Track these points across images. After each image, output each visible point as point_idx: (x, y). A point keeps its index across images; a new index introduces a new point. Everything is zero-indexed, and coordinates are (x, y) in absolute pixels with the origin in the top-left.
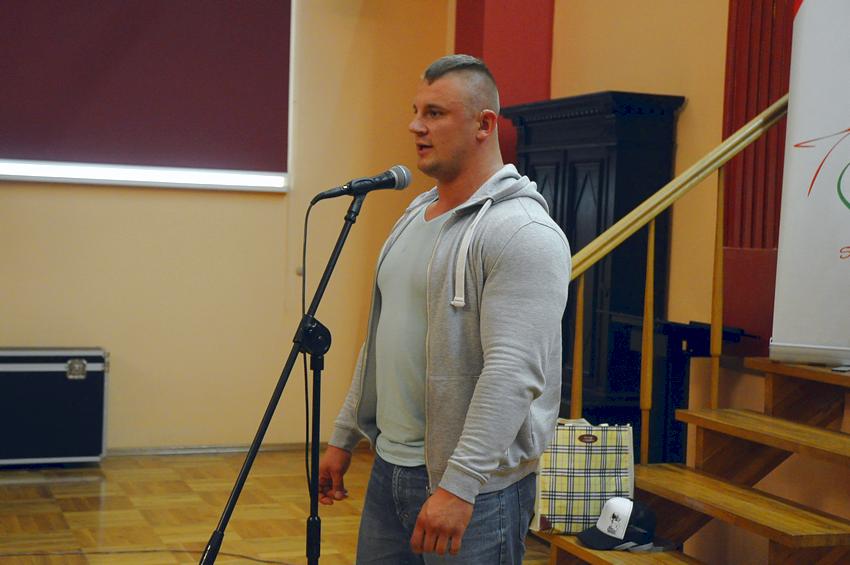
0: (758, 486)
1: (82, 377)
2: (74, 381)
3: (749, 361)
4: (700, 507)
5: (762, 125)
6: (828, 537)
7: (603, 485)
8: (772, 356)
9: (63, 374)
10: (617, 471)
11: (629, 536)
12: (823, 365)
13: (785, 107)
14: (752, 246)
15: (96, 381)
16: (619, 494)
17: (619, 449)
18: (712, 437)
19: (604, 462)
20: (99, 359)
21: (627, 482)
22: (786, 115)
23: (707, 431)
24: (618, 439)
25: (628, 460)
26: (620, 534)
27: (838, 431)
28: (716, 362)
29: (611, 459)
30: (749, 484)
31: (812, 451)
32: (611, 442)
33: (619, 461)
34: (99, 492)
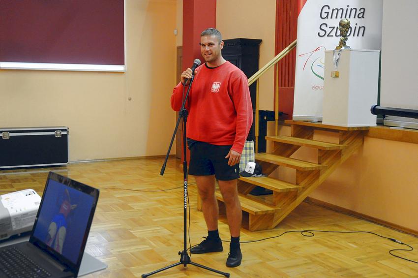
0: (291, 157)
1: (60, 136)
2: (57, 137)
3: (286, 121)
4: (274, 163)
5: (289, 50)
6: (312, 168)
7: (246, 159)
8: (293, 119)
9: (54, 135)
10: (250, 155)
11: (255, 173)
12: (307, 121)
13: (296, 44)
14: (288, 86)
15: (65, 137)
16: (250, 161)
17: (250, 148)
18: (276, 144)
19: (246, 152)
20: (65, 130)
21: (253, 158)
22: (296, 47)
23: (275, 142)
24: (250, 145)
25: (253, 151)
26: (252, 173)
27: (312, 140)
28: (277, 121)
29: (248, 151)
30: (288, 156)
31: (307, 145)
32: (248, 146)
33: (250, 152)
34: (67, 174)
